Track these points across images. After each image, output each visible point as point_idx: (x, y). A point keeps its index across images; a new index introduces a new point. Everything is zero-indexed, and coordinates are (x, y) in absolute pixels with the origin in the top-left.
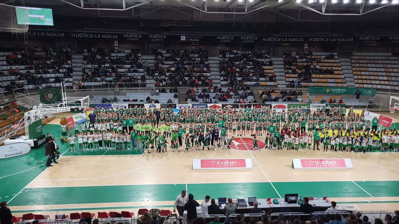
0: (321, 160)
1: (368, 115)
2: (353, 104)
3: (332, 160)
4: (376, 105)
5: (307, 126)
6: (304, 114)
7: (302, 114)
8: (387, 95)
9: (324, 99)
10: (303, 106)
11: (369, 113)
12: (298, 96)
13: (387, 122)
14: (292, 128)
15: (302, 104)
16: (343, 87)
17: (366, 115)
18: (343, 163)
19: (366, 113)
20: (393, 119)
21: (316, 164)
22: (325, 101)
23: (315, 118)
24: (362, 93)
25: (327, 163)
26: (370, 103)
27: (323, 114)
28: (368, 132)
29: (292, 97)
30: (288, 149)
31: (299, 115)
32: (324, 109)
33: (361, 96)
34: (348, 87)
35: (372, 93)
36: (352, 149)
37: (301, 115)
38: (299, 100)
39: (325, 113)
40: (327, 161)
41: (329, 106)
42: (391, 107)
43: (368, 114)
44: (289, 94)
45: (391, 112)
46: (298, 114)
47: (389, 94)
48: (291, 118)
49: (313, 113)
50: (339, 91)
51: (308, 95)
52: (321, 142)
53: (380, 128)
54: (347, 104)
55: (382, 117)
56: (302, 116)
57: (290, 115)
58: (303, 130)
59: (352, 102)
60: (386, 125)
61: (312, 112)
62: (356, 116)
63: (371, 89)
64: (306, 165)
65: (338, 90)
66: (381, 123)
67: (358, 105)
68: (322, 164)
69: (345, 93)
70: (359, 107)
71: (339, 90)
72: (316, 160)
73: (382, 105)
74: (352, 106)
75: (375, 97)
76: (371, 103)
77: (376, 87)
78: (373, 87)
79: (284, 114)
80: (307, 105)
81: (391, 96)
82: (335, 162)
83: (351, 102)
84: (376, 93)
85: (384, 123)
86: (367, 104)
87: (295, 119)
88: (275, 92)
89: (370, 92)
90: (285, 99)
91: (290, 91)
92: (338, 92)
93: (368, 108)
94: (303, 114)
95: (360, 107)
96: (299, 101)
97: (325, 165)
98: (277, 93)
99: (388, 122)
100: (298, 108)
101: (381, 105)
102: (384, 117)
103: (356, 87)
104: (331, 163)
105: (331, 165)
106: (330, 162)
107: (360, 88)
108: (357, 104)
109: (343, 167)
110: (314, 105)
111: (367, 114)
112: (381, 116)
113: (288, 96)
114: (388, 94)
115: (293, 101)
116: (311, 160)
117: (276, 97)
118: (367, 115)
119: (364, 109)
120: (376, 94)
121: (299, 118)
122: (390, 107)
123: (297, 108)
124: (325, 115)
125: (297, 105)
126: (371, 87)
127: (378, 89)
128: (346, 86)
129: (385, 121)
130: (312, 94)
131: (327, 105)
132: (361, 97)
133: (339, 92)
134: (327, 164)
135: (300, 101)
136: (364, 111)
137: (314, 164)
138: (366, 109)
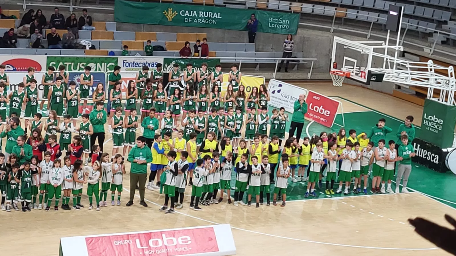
0: (149, 236)
1: (279, 91)
2: (241, 60)
3: (179, 231)
4: (298, 61)
5: (108, 129)
6: (98, 89)
7: (93, 90)
8: (327, 34)
9: (160, 42)
10: (96, 63)
11: (280, 85)
12: (81, 30)
13: (326, 113)
14: (62, 136)
15: (93, 58)
16: (212, 5)
17: (273, 92)
18: (211, 239)
19: (274, 84)
20: (340, 102)
21: (132, 247)
22: (161, 48)
23: (132, 101)
24: (264, 27)
25: (166, 244)
26: (285, 55)
27: (157, 88)
28: (280, 141)
29: (62, 33)
30: (48, 208)
31: (84, 93)
32: (158, 74)
33: (262, 34)
34: (228, 6)
35: (290, 25)
36: (238, 196)
37: (91, 93)
38: (83, 42)
39: (161, 86)
40: (164, 235)
41: (173, 63)
42: (335, 67)
43: (280, 88)
44: (53, 24)
45: (334, 84)
46: (82, 89)
47: (332, 31)
48: (56, 103)
49: (127, 86)
50: (200, 18)
51: (112, 27)
52: (152, 178)
53: (308, 132)
54: (224, 60)
55: (315, 97)
56: (91, 96)
57: (53, 93)
58: (97, 143)
59: (238, 52)
60: (324, 120)
61: (124, 83)
62: (247, 94)
63: (287, 15)
64: (103, 254)
65: (198, 14)
66: (311, 115)
67: (254, 62)
68: (150, 248)
69: (220, 25)
70: (255, 68)
71: (201, 14)
72: (133, 236)
73: (315, 61)
74: (237, 65)
75: (296, 38)
76: (289, 55)
77: (299, 10)
78: (293, 9)
79: (36, 90)
80: (107, 60)
81: (335, 37)
82: (189, 238)
83: (235, 52)
84: (299, 27)
85: (318, 114)
86: (278, 60)
87: (70, 107)
88: (7, 16)
89: (285, 22)
90: (38, 40)
91: (54, 13)
92: (199, 20)
93: (278, 71)
94: (95, 88)
95: (258, 66)
96: (84, 47)
97: (160, 248)
98: (12, 17)
99: (329, 112)
100: (80, 69)
101: (311, 61)
102: (318, 98)
103: (248, 5)
104: (175, 243)
105: (179, 249)
106: (174, 239)
107: (258, 9)
108: (251, 60)
109: (210, 250)
110: (130, 59)
111: (277, 88)
112: (311, 94)
113: (49, 31)
114: (329, 30)
115: (64, 47)
116: (117, 237)
117: (6, 33)
118: (276, 92)
119: (267, 75)
120: (299, 31)
121: (85, 101)
122: (332, 69)
123: (76, 71)
124: (163, 94)
125: (76, 61)
126: (287, 9)
127: (305, 16)
128: (222, 3)
129: (320, 109)
130: (125, 26)
131: (167, 62)
132: (260, 35)
133: (203, 21)
134: (166, 247)
135: (88, 48)
136: (267, 81)
137: (126, 249)
138: (274, 74)
